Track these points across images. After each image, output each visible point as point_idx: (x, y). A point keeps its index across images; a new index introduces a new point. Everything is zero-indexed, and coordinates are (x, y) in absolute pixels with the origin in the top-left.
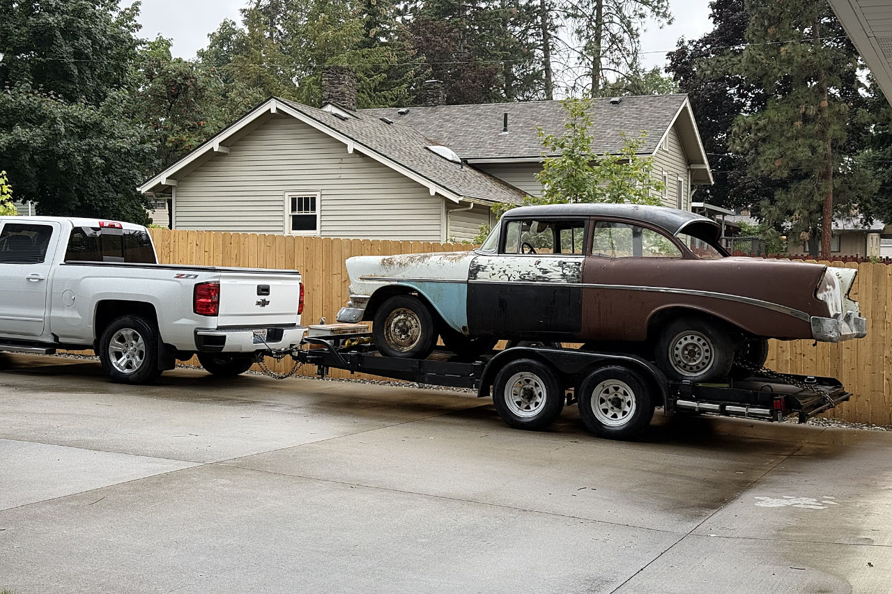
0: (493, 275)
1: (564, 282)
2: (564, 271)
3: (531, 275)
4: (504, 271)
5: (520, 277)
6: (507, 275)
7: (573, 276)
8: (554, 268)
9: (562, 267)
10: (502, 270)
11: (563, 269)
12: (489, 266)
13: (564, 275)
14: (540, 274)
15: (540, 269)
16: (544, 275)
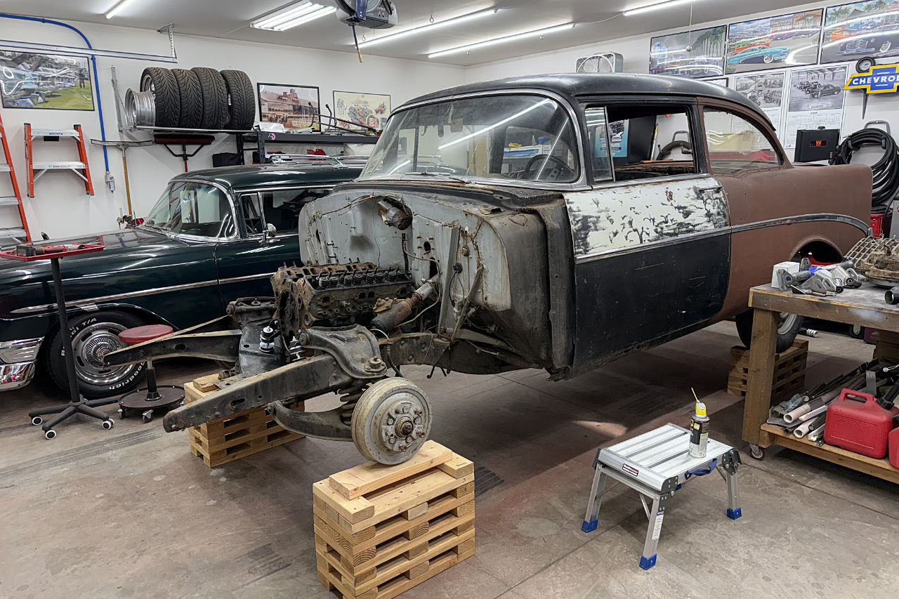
0: (615, 234)
1: (711, 228)
2: (709, 207)
3: (670, 223)
4: (630, 223)
5: (656, 231)
6: (636, 230)
7: (719, 214)
8: (693, 202)
9: (702, 198)
10: (626, 220)
11: (705, 202)
12: (603, 216)
13: (709, 215)
14: (680, 218)
15: (679, 208)
16: (687, 221)
